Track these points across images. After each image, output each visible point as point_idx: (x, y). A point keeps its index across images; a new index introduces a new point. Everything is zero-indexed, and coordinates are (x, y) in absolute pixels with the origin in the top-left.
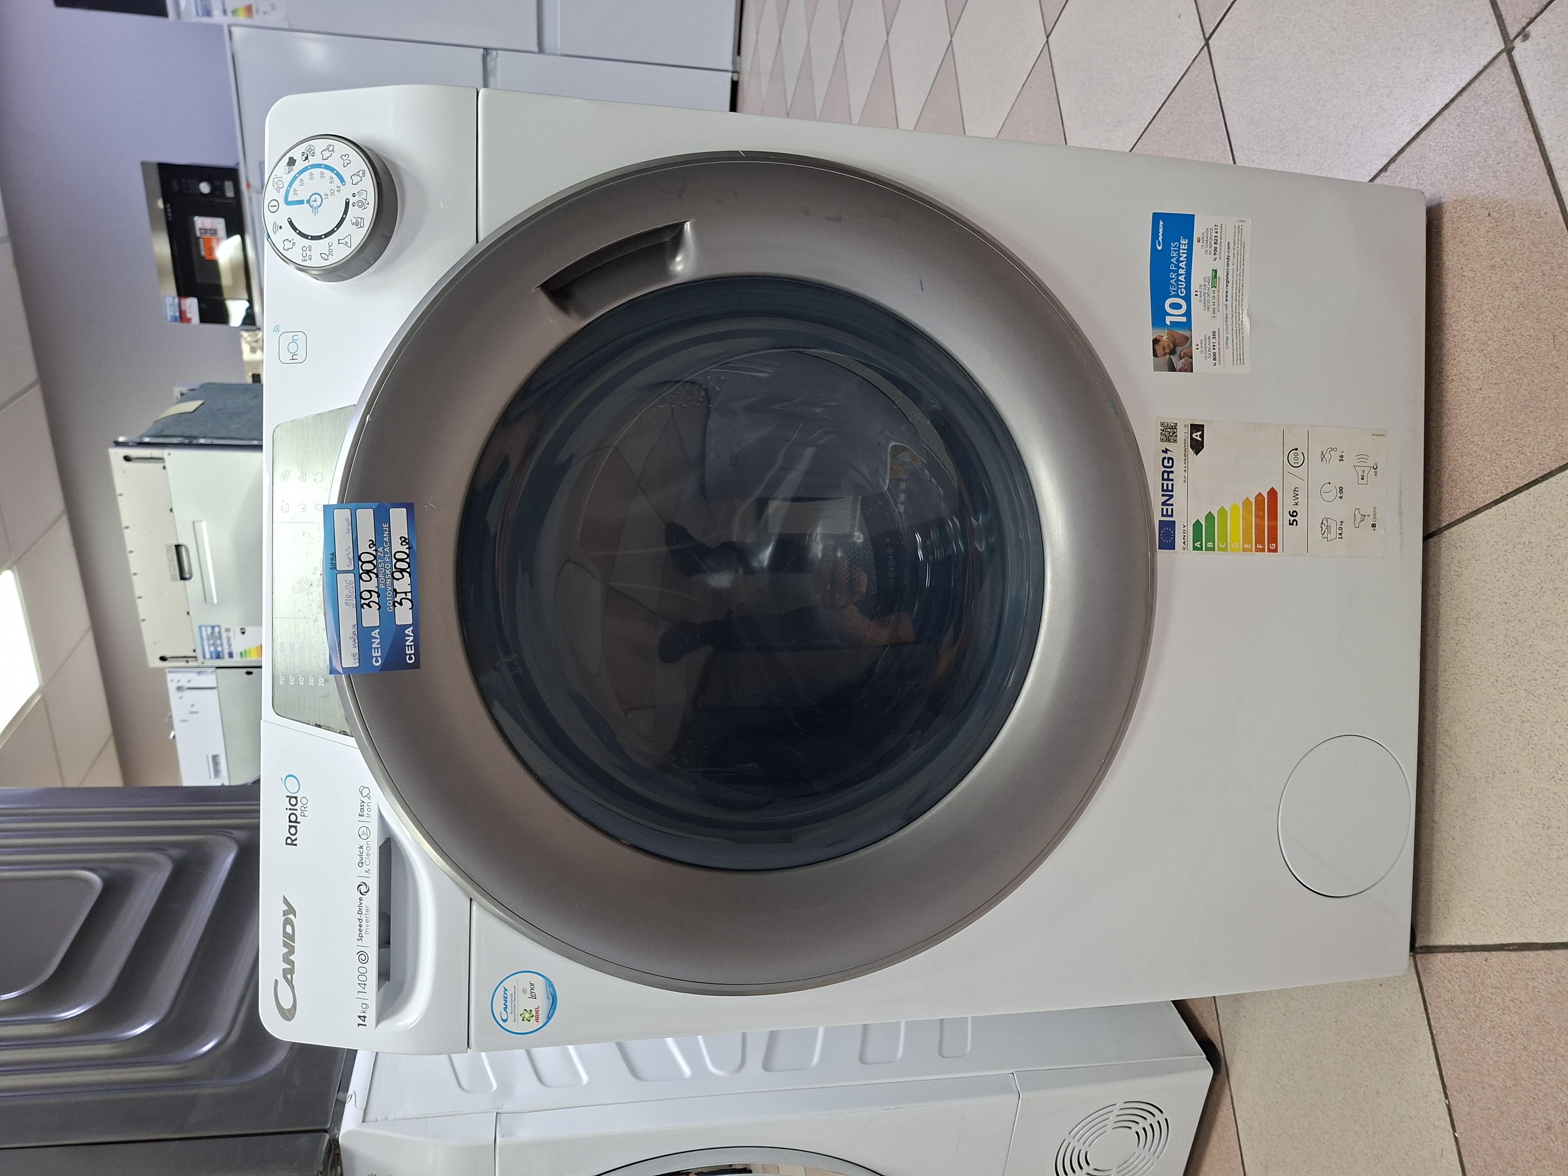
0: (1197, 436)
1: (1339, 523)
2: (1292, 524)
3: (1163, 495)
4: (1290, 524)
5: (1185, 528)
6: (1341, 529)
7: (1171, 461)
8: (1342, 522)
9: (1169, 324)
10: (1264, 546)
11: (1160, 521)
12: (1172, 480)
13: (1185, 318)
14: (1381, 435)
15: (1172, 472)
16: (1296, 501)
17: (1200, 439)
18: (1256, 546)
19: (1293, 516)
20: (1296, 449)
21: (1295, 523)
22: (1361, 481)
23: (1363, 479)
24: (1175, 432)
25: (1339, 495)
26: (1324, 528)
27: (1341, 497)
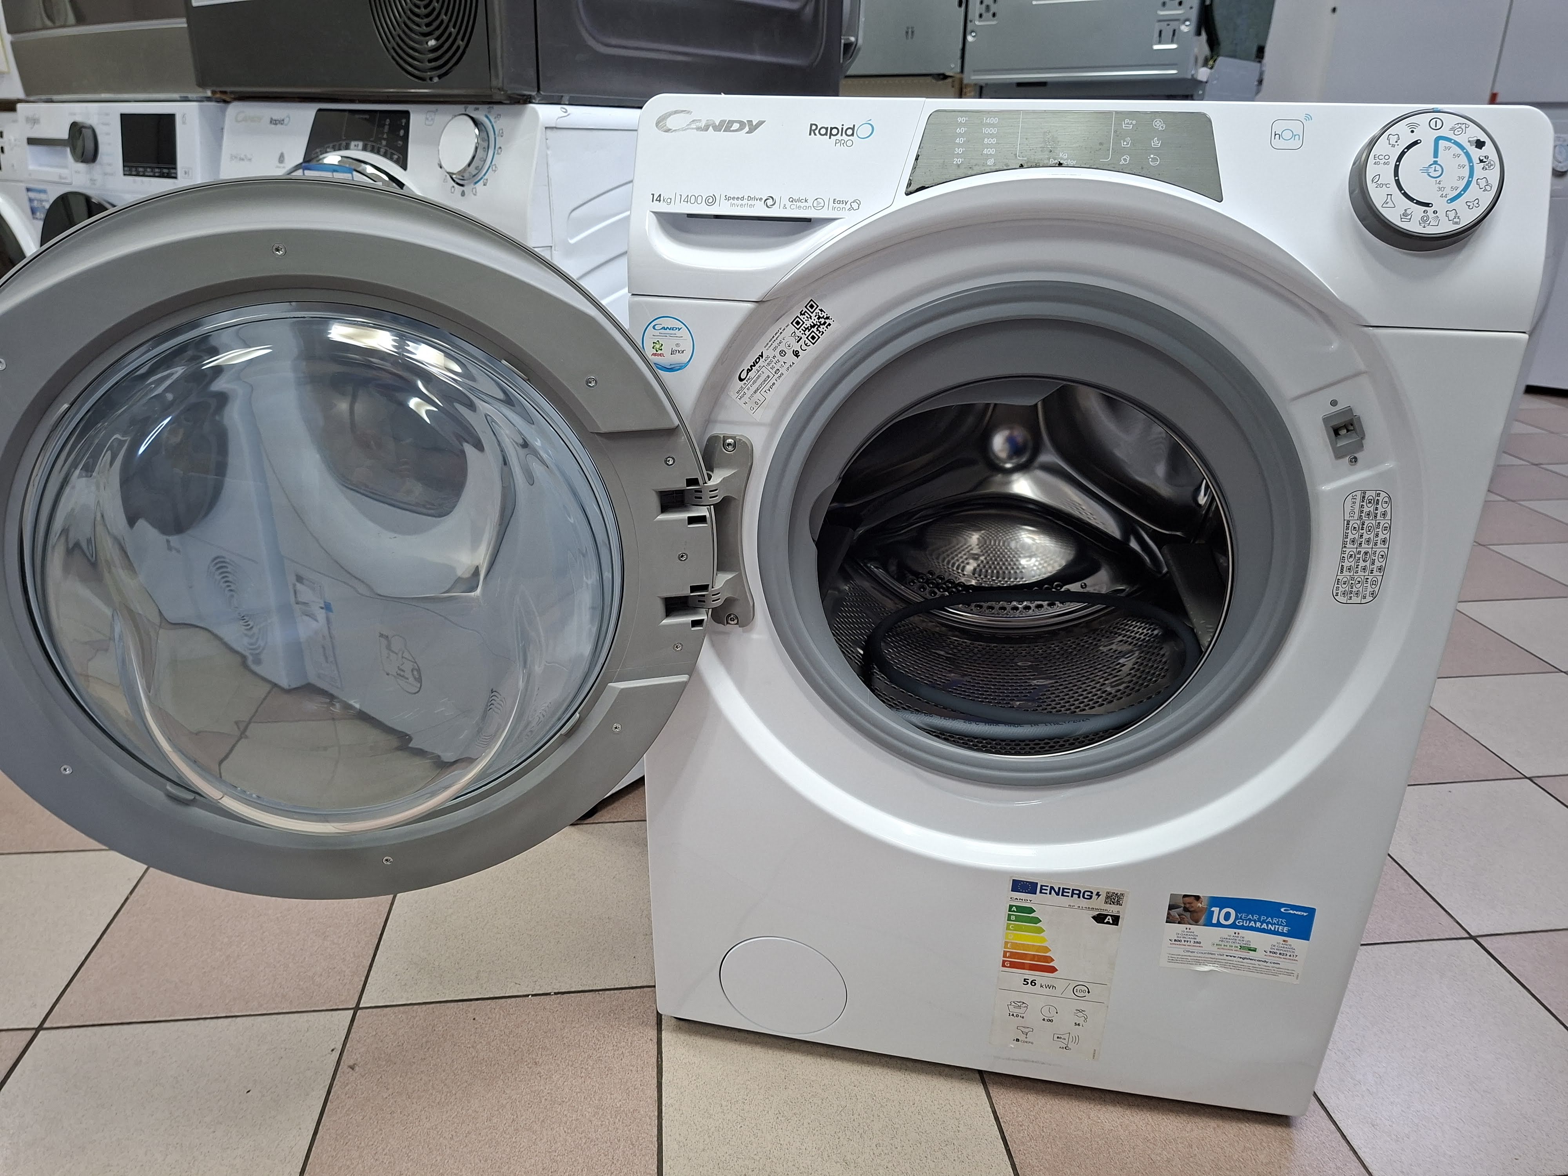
0: (1109, 919)
1: (1022, 1015)
2: (1025, 981)
3: (1059, 888)
4: (1025, 980)
5: (1029, 901)
6: (1017, 1016)
7: (1089, 897)
8: (1023, 1017)
9: (1212, 909)
10: (1008, 958)
11: (1037, 883)
12: (1072, 896)
13: (1216, 922)
14: (1094, 1056)
15: (1079, 897)
16: (1044, 987)
17: (1105, 921)
18: (1008, 952)
19: (1032, 982)
20: (1089, 992)
21: (1026, 983)
22: (1056, 1036)
23: (1058, 1038)
24: (1114, 903)
25: (1045, 1018)
26: (1019, 1004)
27: (1044, 1020)
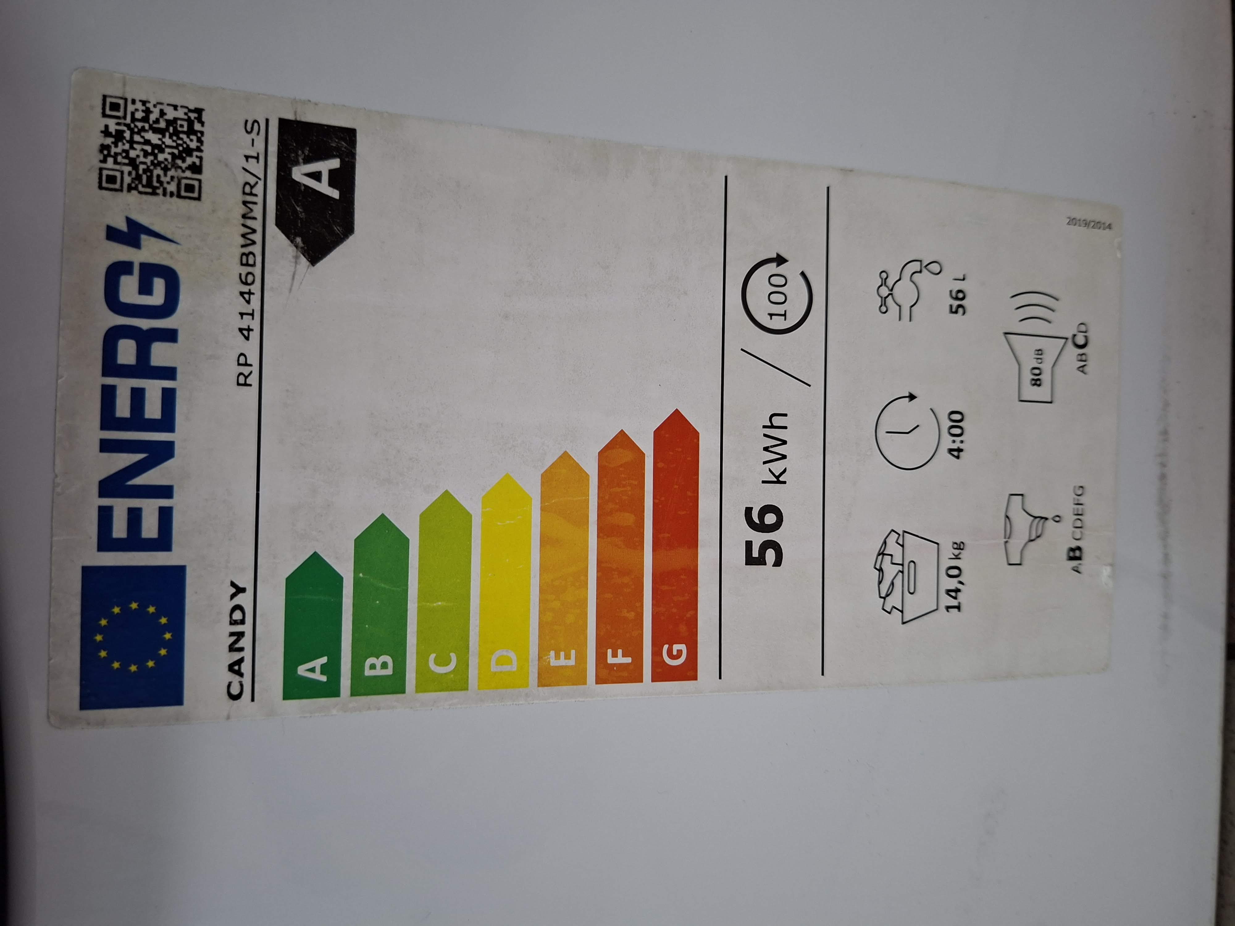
1: (948, 551)
2: (761, 561)
3: (106, 446)
4: (750, 561)
5: (245, 600)
6: (954, 572)
7: (159, 285)
8: (959, 546)
11: (87, 571)
12: (169, 373)
14: (1098, 225)
15: (170, 336)
16: (777, 467)
18: (601, 657)
19: (761, 527)
20: (780, 260)
21: (770, 555)
22: (1031, 392)
23: (1037, 383)
25: (947, 442)
26: (890, 571)
27: (956, 452)
